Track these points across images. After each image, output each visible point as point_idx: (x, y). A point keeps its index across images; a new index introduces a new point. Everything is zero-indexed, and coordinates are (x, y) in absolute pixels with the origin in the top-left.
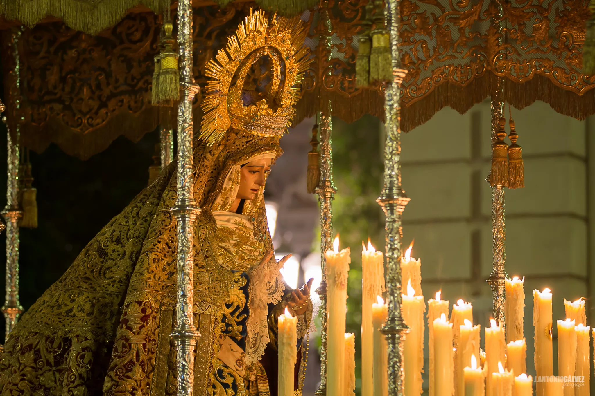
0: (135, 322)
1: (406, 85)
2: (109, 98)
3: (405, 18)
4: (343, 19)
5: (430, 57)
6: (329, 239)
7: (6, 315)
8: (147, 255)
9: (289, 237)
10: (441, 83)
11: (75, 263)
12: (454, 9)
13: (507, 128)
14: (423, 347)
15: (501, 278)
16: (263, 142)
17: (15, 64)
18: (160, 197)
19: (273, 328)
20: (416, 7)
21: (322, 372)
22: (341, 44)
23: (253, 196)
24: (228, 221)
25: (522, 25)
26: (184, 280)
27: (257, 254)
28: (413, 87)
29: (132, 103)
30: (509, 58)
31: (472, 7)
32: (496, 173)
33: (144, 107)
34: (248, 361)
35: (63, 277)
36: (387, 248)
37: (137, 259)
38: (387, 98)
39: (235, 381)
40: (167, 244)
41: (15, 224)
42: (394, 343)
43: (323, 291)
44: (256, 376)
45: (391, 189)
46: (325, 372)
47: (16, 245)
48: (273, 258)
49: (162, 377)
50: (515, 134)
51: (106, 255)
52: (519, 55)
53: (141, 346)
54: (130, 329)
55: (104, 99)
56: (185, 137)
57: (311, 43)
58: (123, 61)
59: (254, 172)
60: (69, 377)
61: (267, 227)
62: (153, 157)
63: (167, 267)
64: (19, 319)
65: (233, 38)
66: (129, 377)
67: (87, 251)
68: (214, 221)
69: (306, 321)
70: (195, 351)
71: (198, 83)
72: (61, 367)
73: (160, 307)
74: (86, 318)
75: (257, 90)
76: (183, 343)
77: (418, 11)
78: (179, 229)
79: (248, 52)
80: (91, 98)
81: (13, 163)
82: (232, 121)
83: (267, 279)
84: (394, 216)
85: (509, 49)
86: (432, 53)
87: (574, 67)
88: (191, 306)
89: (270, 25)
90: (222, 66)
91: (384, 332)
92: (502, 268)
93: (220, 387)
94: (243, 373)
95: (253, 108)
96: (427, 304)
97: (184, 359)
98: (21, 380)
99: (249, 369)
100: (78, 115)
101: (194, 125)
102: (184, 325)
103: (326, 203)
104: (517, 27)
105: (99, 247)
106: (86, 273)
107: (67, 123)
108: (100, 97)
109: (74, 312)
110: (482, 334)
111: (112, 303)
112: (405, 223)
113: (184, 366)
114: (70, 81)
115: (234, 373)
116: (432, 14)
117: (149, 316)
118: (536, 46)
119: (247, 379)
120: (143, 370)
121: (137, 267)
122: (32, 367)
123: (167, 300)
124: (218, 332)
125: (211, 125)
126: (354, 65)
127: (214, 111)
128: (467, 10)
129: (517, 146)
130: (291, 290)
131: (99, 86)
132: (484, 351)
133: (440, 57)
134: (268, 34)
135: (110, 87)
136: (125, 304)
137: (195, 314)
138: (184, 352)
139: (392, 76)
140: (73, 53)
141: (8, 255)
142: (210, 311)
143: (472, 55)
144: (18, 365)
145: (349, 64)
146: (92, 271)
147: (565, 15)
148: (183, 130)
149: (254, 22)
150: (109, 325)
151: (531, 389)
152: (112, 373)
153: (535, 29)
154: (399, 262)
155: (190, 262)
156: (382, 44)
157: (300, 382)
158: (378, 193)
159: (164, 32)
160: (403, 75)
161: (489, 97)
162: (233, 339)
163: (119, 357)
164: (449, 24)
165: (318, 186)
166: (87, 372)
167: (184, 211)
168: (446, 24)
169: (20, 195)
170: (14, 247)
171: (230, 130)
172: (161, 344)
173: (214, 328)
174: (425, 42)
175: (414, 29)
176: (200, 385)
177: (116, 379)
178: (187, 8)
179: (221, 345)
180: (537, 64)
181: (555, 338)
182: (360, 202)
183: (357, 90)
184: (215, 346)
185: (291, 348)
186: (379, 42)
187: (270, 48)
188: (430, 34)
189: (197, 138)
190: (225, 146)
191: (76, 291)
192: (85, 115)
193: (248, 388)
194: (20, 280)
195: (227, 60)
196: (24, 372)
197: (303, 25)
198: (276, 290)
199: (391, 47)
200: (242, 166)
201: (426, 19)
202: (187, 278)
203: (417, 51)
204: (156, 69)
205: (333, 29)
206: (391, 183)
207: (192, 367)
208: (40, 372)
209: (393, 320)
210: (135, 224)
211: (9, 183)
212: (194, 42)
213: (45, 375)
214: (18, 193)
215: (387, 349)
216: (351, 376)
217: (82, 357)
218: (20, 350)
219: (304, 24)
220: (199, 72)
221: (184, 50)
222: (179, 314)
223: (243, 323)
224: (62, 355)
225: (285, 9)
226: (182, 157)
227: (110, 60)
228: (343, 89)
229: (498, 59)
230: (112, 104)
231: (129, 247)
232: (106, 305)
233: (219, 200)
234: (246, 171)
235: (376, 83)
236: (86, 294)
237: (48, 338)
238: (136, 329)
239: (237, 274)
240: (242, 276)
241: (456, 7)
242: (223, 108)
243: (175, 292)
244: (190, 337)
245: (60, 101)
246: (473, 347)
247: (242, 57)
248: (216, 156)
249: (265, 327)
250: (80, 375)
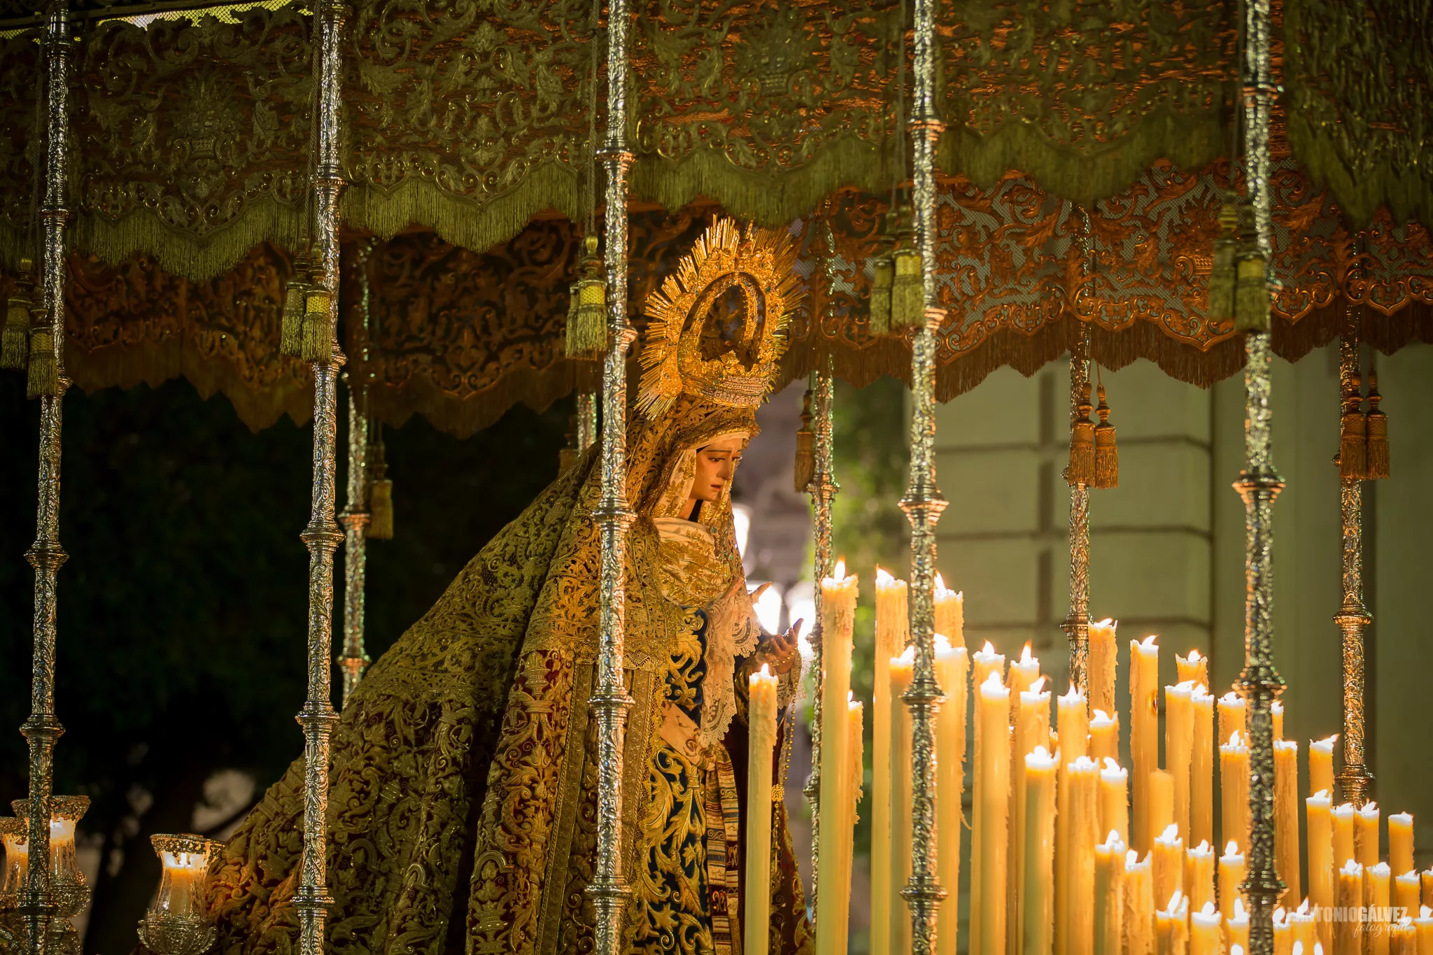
0: (537, 682)
1: (945, 333)
2: (502, 346)
3: (945, 233)
4: (852, 233)
5: (980, 291)
6: (827, 561)
7: (344, 669)
8: (556, 581)
9: (767, 557)
10: (996, 330)
11: (448, 592)
12: (1017, 220)
13: (1094, 399)
14: (965, 724)
15: (1082, 622)
16: (730, 416)
17: (362, 294)
18: (575, 495)
19: (742, 693)
20: (961, 216)
21: (814, 759)
22: (848, 270)
23: (713, 496)
24: (677, 532)
25: (1118, 245)
26: (610, 619)
27: (719, 581)
28: (954, 336)
29: (536, 355)
30: (1098, 293)
31: (1044, 217)
32: (1076, 465)
33: (553, 362)
34: (703, 741)
35: (430, 613)
36: (913, 576)
37: (540, 587)
38: (916, 352)
39: (684, 771)
40: (585, 565)
41: (359, 533)
42: (921, 718)
43: (817, 639)
44: (716, 763)
45: (920, 487)
46: (819, 759)
47: (360, 564)
48: (742, 589)
49: (576, 764)
50: (1105, 408)
51: (496, 579)
52: (1114, 289)
53: (545, 717)
54: (529, 691)
55: (494, 348)
56: (614, 406)
57: (803, 268)
58: (522, 292)
59: (717, 460)
60: (437, 762)
61: (734, 541)
62: (567, 435)
63: (585, 600)
64: (364, 675)
65: (688, 259)
66: (526, 764)
67: (467, 574)
68: (657, 532)
69: (791, 683)
70: (625, 726)
71: (634, 325)
72: (425, 747)
73: (575, 659)
74: (464, 675)
75: (723, 337)
76: (608, 713)
77: (963, 223)
78: (604, 544)
79: (710, 280)
80: (474, 346)
81: (357, 442)
82: (684, 383)
83: (733, 620)
84: (925, 528)
85: (1099, 281)
86: (983, 285)
87: (1195, 309)
88: (620, 658)
89: (743, 241)
90: (670, 301)
91: (907, 700)
92: (1083, 607)
93: (661, 780)
94: (697, 759)
95: (716, 363)
96: (971, 660)
97: (610, 738)
98: (366, 766)
99: (706, 753)
100: (455, 372)
101: (628, 388)
102: (609, 686)
103: (822, 506)
104: (1110, 248)
105: (485, 567)
106: (464, 608)
107: (438, 383)
108: (487, 345)
109: (445, 665)
110: (1053, 705)
111: (503, 653)
112: (941, 538)
113: (608, 747)
114: (444, 320)
115: (683, 759)
116: (984, 227)
117: (557, 673)
118: (1138, 277)
119: (702, 769)
120: (548, 753)
121: (541, 599)
122: (383, 747)
123: (584, 649)
124: (660, 697)
125: (653, 389)
126: (868, 301)
127: (658, 368)
128: (1036, 221)
129: (1109, 425)
130: (770, 637)
131: (486, 329)
132: (1055, 730)
133: (996, 291)
134: (740, 254)
135: (504, 330)
136: (523, 653)
137: (626, 671)
138: (609, 727)
139: (923, 319)
140: (448, 279)
141: (348, 580)
142: (647, 667)
143: (1043, 289)
144: (361, 744)
145: (860, 300)
146: (474, 604)
147: (1182, 231)
148: (612, 395)
149: (719, 236)
150: (497, 685)
151: (1126, 788)
152: (502, 758)
153: (1138, 252)
154: (931, 597)
155: (620, 593)
156: (910, 271)
157: (781, 773)
158: (901, 493)
159: (585, 249)
160: (941, 318)
161: (1068, 352)
162: (682, 707)
163: (512, 733)
164: (1009, 241)
165: (811, 481)
166: (464, 755)
167: (612, 517)
168: (1005, 241)
169: (368, 490)
170: (357, 568)
171: (682, 397)
172: (575, 714)
173: (654, 691)
174: (973, 268)
175: (957, 249)
176: (632, 776)
177: (507, 765)
178: (619, 214)
179: (664, 718)
180: (1140, 304)
181: (1162, 713)
182: (873, 507)
183: (871, 338)
184: (656, 719)
185: (769, 722)
186: (905, 267)
187: (742, 274)
188: (981, 258)
189: (632, 407)
190: (674, 420)
191: (448, 634)
192: (464, 371)
193: (704, 782)
194: (366, 616)
195: (678, 290)
196: (371, 753)
197: (792, 242)
198: (747, 636)
199: (923, 276)
200: (698, 451)
201: (975, 234)
202: (615, 616)
203: (962, 281)
204: (573, 305)
205: (836, 248)
206: (921, 478)
207: (620, 748)
208: (394, 754)
209: (921, 683)
210: (538, 535)
211: (351, 471)
212: (629, 265)
213: (402, 758)
214: (364, 487)
215: (912, 726)
216: (856, 765)
217: (457, 733)
218: (365, 721)
219: (794, 239)
220: (637, 309)
221: (614, 276)
222: (603, 670)
223: (697, 684)
224: (426, 729)
225: (766, 217)
226: (610, 436)
227: (503, 290)
228: (851, 337)
229: (1082, 295)
230: (506, 356)
231: (529, 569)
232: (493, 655)
233: (664, 501)
234: (704, 459)
235: (901, 328)
236: (463, 639)
237: (406, 703)
238: (538, 691)
239: (688, 612)
240: (696, 614)
241: (1021, 218)
242: (671, 363)
243: (595, 637)
244: (618, 705)
245: (428, 350)
246: (1040, 724)
247: (701, 288)
248: (660, 434)
249: (729, 690)
250: (454, 760)
